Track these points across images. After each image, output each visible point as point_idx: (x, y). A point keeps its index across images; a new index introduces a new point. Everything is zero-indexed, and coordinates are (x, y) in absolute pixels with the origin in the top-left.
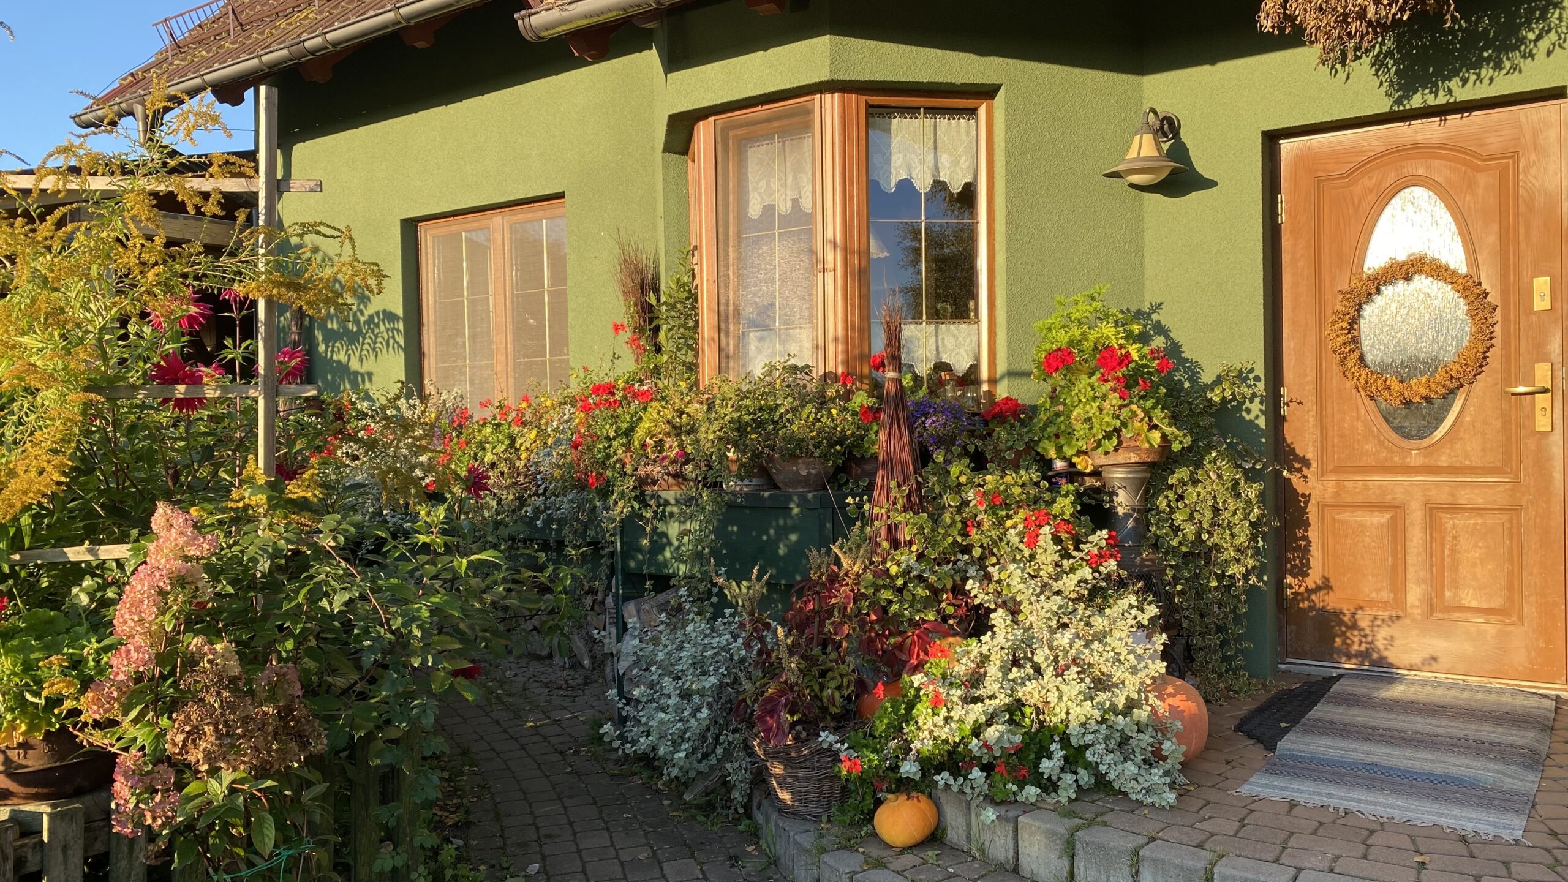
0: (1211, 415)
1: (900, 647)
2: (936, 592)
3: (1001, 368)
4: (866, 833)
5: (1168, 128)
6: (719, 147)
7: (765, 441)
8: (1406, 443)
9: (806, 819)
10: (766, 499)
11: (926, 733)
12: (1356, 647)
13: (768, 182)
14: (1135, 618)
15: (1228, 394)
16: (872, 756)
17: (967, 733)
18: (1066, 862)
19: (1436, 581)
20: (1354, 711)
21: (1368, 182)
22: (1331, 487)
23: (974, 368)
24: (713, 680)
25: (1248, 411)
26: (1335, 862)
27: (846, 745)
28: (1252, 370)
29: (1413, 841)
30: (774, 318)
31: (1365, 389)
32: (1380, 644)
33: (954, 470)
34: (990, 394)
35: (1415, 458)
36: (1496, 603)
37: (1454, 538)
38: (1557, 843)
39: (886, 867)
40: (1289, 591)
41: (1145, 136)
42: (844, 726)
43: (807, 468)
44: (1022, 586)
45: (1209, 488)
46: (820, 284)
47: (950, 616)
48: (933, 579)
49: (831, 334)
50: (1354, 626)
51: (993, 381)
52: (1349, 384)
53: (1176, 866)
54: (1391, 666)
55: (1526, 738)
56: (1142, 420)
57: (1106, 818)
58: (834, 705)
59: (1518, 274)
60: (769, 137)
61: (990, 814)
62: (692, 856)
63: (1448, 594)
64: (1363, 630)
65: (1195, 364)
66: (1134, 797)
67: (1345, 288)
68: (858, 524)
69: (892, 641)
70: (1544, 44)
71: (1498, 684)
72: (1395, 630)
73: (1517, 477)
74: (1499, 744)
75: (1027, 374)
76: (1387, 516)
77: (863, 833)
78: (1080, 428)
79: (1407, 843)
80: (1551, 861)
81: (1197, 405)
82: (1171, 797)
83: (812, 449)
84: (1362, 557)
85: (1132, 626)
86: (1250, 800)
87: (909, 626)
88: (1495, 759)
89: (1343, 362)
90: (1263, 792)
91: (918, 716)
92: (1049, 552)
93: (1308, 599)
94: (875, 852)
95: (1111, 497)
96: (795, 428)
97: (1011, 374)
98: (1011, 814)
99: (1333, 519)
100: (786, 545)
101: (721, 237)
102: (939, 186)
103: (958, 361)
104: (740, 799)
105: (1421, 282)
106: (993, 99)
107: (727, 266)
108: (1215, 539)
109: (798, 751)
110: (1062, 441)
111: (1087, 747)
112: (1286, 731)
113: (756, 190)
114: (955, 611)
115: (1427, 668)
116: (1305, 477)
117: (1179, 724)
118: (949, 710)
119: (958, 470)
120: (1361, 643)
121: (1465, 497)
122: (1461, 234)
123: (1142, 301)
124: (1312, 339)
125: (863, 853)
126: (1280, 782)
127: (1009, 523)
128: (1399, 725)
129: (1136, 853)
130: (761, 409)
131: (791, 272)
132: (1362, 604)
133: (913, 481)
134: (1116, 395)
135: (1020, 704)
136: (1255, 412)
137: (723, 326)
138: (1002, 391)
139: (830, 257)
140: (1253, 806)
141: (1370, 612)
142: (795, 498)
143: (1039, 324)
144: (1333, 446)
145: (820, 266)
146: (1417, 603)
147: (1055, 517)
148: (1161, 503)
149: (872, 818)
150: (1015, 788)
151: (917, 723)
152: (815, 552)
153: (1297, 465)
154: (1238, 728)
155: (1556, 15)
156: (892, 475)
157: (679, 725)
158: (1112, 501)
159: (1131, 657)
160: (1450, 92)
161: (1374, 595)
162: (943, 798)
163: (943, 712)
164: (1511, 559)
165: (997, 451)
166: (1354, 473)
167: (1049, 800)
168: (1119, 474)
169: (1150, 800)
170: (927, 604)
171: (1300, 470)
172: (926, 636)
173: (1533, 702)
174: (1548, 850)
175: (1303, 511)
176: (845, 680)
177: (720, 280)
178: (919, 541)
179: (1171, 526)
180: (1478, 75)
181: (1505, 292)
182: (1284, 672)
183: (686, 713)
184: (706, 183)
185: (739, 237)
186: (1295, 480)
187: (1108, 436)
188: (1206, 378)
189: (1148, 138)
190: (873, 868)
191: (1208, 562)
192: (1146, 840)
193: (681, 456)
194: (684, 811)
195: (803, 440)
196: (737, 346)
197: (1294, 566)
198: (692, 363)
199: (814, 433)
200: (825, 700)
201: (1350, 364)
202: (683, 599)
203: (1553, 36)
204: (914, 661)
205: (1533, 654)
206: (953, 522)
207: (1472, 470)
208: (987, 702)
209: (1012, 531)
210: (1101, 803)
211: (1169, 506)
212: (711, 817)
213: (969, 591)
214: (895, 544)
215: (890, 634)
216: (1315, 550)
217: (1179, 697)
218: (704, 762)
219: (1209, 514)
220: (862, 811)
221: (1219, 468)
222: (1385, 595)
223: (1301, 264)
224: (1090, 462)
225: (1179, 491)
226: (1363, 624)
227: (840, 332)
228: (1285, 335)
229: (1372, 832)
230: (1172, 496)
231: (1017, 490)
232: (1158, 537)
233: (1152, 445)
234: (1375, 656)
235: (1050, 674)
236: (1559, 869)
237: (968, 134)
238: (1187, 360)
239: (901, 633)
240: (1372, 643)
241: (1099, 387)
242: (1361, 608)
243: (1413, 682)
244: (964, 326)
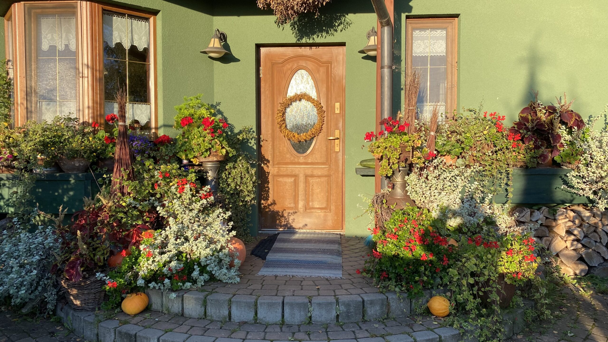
0: (239, 144)
1: (128, 236)
2: (141, 212)
3: (160, 123)
4: (117, 312)
5: (223, 37)
6: (27, 16)
7: (58, 151)
8: (299, 155)
9: (88, 311)
10: (57, 177)
11: (145, 268)
12: (283, 223)
13: (52, 35)
14: (223, 216)
15: (245, 137)
16: (121, 280)
17: (162, 266)
18: (203, 309)
19: (307, 200)
20: (286, 244)
21: (288, 66)
22: (276, 170)
23: (149, 123)
24: (37, 257)
25: (250, 143)
26: (294, 292)
27: (108, 277)
28: (252, 129)
29: (314, 282)
30: (57, 96)
31: (287, 137)
32: (290, 221)
33: (147, 163)
34: (155, 134)
35: (302, 160)
36: (324, 206)
37: (312, 185)
38: (351, 277)
39: (130, 323)
40: (262, 206)
41: (216, 39)
42: (105, 270)
43: (79, 162)
44: (179, 208)
45: (239, 170)
46: (81, 83)
47: (147, 222)
48: (140, 207)
49: (86, 105)
50: (283, 216)
51: (157, 128)
52: (282, 135)
53: (244, 302)
54: (294, 228)
55: (335, 247)
56: (219, 145)
57: (216, 290)
58: (100, 262)
59: (331, 101)
60: (53, 15)
61: (173, 295)
62: (30, 336)
63: (310, 204)
64: (285, 217)
65: (232, 126)
66: (224, 281)
67: (282, 102)
68: (104, 186)
69: (124, 233)
70: (340, 28)
71: (324, 232)
72: (295, 216)
73: (330, 166)
74: (329, 250)
75: (171, 126)
76: (293, 179)
77: (116, 312)
78: (195, 147)
79: (312, 283)
80: (351, 283)
81: (234, 140)
82: (238, 279)
83: (83, 154)
84: (285, 193)
85: (221, 220)
86: (262, 277)
87: (131, 227)
88: (329, 254)
89: (280, 127)
90: (266, 274)
91: (140, 262)
92: (188, 194)
93: (268, 208)
94: (123, 318)
95: (206, 174)
96: (74, 145)
97: (165, 126)
98: (180, 294)
99: (277, 181)
100: (67, 197)
101: (27, 57)
102: (133, 48)
103: (142, 120)
104: (52, 308)
105: (303, 101)
106: (156, 15)
107: (31, 71)
108: (241, 188)
109: (85, 282)
110: (188, 152)
111: (207, 265)
112: (267, 253)
113: (45, 38)
114: (150, 220)
115: (304, 228)
116: (268, 166)
117: (238, 253)
118: (154, 258)
119: (148, 163)
120: (285, 221)
121: (316, 172)
122: (315, 86)
123: (213, 101)
124: (270, 119)
125: (118, 320)
126: (270, 269)
127: (171, 184)
128: (300, 247)
129: (230, 300)
130: (54, 137)
131: (66, 76)
132: (285, 208)
133: (131, 168)
134: (210, 135)
135: (180, 253)
136: (253, 144)
137: (28, 98)
138: (161, 133)
139: (86, 72)
140: (264, 279)
141: (287, 211)
142: (73, 176)
143: (176, 107)
144: (277, 156)
145: (81, 75)
146: (302, 207)
147: (189, 181)
148: (223, 175)
149: (120, 305)
150: (181, 284)
151: (139, 265)
152: (87, 199)
153: (265, 162)
154: (252, 254)
155: (344, 19)
156: (122, 165)
157: (20, 279)
158: (206, 175)
159: (221, 231)
160: (314, 39)
161: (289, 205)
162: (150, 293)
163: (151, 259)
164: (328, 192)
165: (162, 156)
166: (283, 165)
167: (194, 287)
168: (209, 165)
169: (230, 282)
170: (138, 218)
171: (266, 164)
172: (140, 230)
173: (335, 236)
174: (350, 280)
175: (267, 178)
176: (105, 251)
177: (27, 76)
178: (134, 192)
179: (227, 183)
180: (322, 35)
181: (327, 107)
182: (261, 234)
183: (23, 274)
184: (19, 32)
185: (37, 58)
186: (265, 167)
187: (206, 151)
188: (236, 131)
189: (217, 40)
190: (124, 324)
191: (239, 197)
192: (232, 296)
193: (11, 157)
194: (19, 318)
195: (77, 151)
196: (36, 107)
197: (264, 197)
198: (7, 115)
199: (83, 148)
200: (96, 260)
201: (283, 128)
202: (15, 223)
203: (342, 26)
204: (134, 241)
205: (333, 221)
206: (148, 184)
207: (318, 164)
208: (168, 253)
209: (173, 187)
210: (213, 285)
211: (226, 176)
212: (35, 318)
213: (158, 211)
214: (123, 194)
215: (123, 231)
216: (271, 191)
217: (237, 244)
218: (32, 294)
219: (239, 179)
220: (116, 303)
221: (242, 163)
222: (292, 205)
223: (267, 92)
224: (198, 160)
225: (229, 171)
226: (286, 215)
227: (91, 104)
228: (262, 117)
229: (302, 281)
230: (227, 173)
231: (174, 171)
232: (222, 188)
233: (223, 154)
234: (289, 225)
235: (192, 240)
236: (354, 284)
237: (145, 28)
238: (229, 124)
239: (127, 230)
240: (288, 221)
241: (202, 132)
242: (285, 210)
243: (300, 233)
244: (144, 106)
